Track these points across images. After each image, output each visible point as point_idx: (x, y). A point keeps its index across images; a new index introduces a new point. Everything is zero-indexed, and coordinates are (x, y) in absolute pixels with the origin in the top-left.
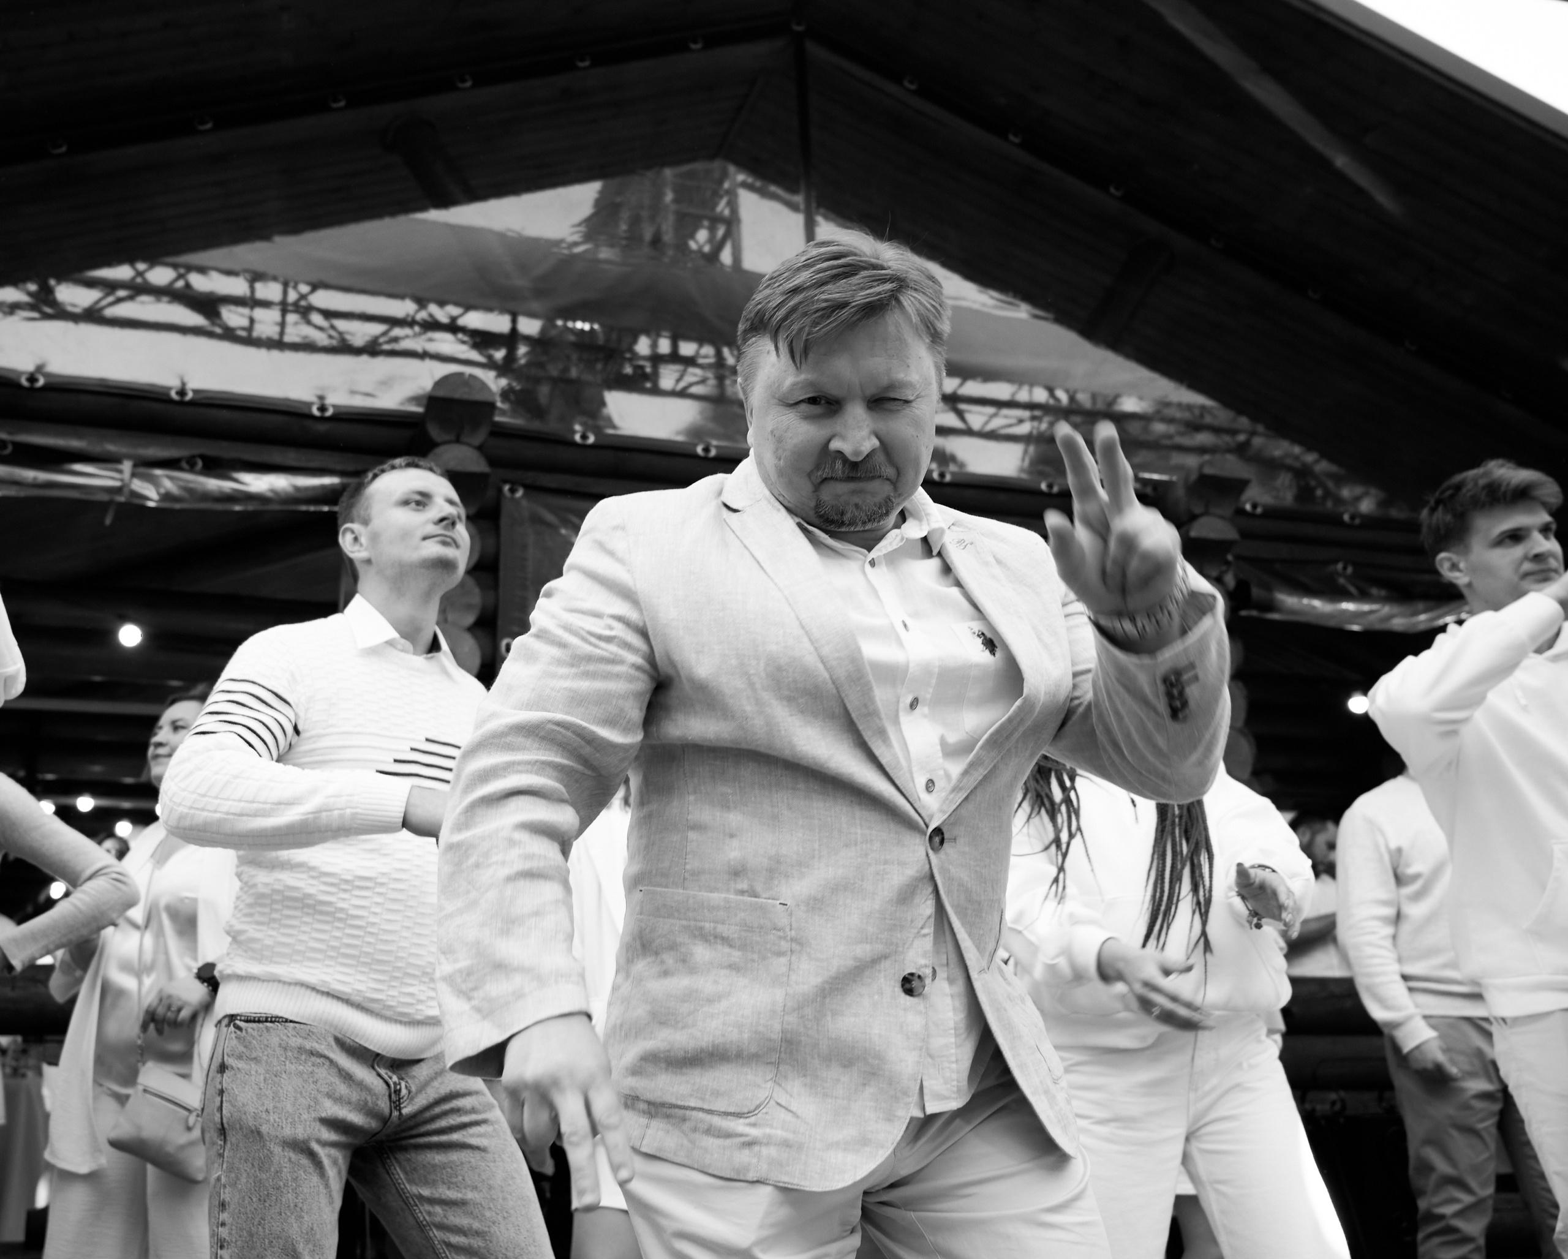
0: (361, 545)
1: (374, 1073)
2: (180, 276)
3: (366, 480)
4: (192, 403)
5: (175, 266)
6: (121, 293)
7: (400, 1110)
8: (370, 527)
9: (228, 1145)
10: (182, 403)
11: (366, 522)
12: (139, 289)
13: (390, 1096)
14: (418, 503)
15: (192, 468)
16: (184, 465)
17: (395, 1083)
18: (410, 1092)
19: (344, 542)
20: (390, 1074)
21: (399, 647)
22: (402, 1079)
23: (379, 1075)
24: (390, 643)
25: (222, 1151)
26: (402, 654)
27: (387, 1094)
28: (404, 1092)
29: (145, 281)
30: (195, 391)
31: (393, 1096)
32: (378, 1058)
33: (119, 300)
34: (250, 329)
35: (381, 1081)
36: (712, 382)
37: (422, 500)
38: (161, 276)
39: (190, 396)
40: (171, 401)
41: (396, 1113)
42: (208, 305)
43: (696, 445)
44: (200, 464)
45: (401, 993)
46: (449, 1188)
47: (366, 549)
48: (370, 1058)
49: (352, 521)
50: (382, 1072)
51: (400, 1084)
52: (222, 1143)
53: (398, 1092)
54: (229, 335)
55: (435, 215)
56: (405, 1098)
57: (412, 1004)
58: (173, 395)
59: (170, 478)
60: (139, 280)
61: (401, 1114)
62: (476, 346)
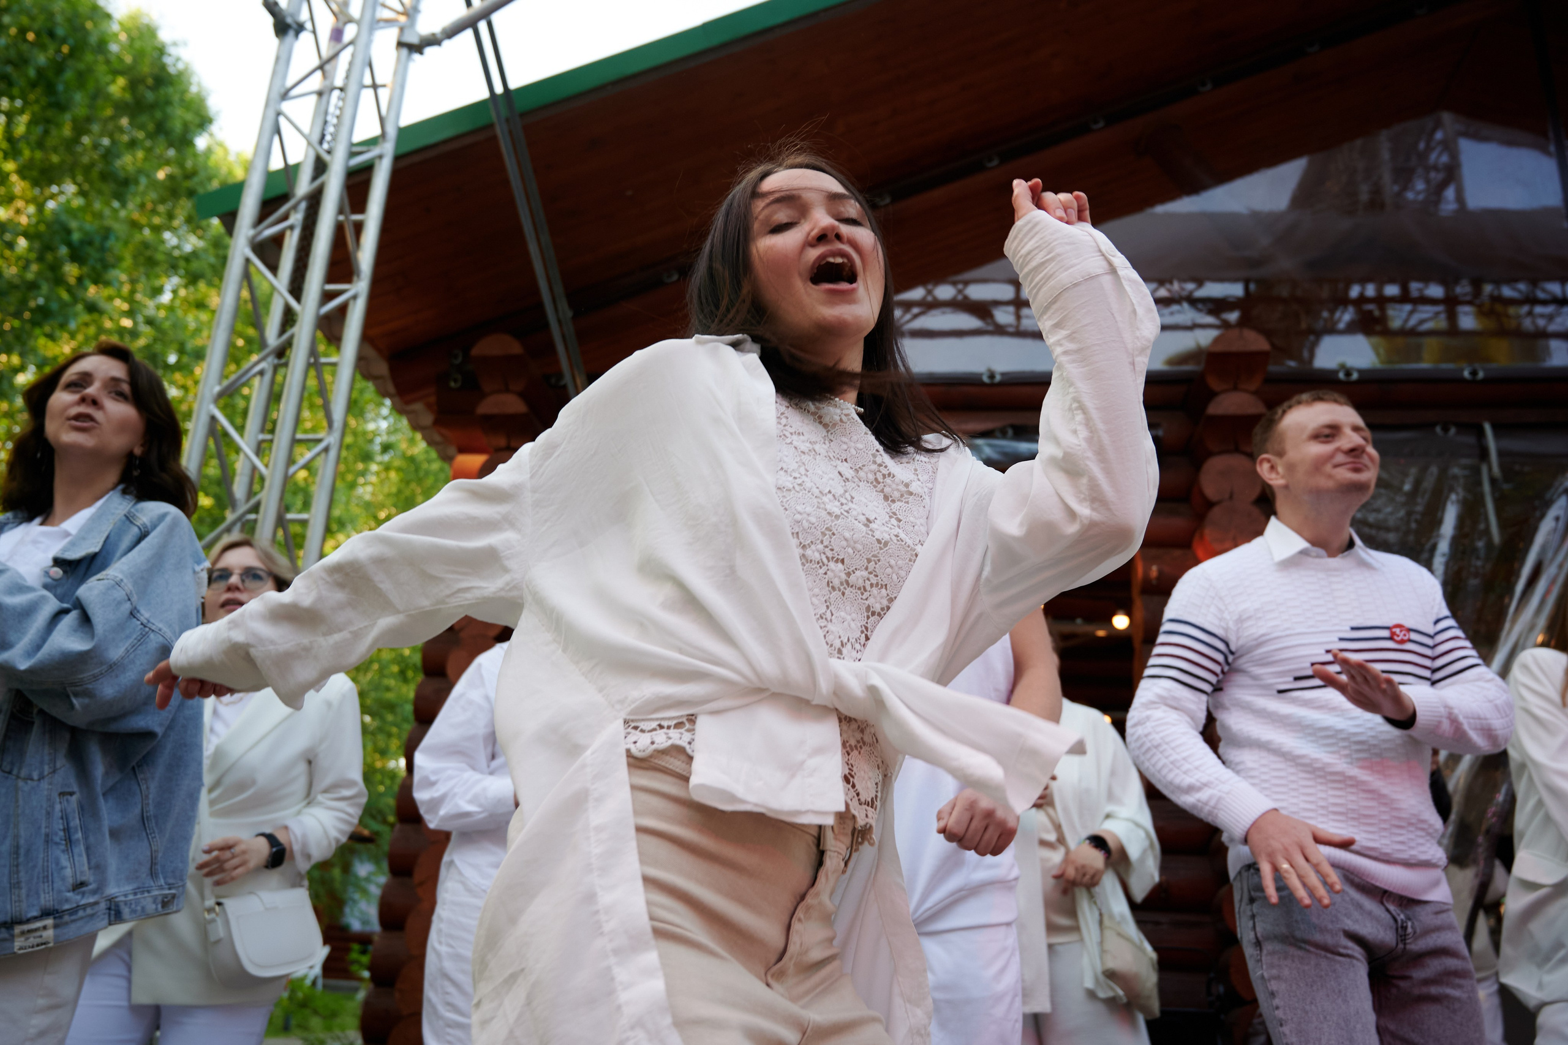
0: (1278, 473)
1: (1383, 908)
2: (960, 292)
3: (1277, 417)
4: (1001, 384)
5: (954, 284)
6: (916, 310)
7: (1405, 944)
8: (1285, 458)
9: (1265, 952)
10: (992, 385)
11: (1281, 454)
12: (930, 305)
13: (1397, 929)
14: (1327, 436)
15: (1004, 435)
16: (998, 434)
17: (1402, 920)
18: (1415, 933)
19: (1262, 470)
20: (1398, 911)
21: (1314, 554)
22: (1409, 919)
23: (1388, 910)
24: (1303, 553)
25: (1259, 957)
26: (1317, 560)
27: (1394, 927)
28: (1409, 930)
29: (935, 298)
30: (1003, 374)
31: (1400, 930)
32: (1387, 895)
33: (916, 316)
34: (1018, 326)
35: (1388, 916)
36: (1443, 316)
37: (1329, 433)
38: (945, 292)
39: (998, 378)
40: (983, 384)
41: (1401, 946)
42: (982, 310)
43: (1462, 370)
44: (1010, 432)
45: (1392, 842)
46: (1413, 1031)
47: (1283, 477)
48: (1381, 894)
49: (1266, 452)
50: (1392, 908)
51: (1406, 922)
52: (1258, 952)
53: (1405, 928)
54: (1000, 331)
55: (1160, 209)
56: (1410, 936)
57: (1405, 851)
58: (985, 379)
59: (990, 445)
60: (929, 298)
61: (1405, 948)
62: (1211, 312)
